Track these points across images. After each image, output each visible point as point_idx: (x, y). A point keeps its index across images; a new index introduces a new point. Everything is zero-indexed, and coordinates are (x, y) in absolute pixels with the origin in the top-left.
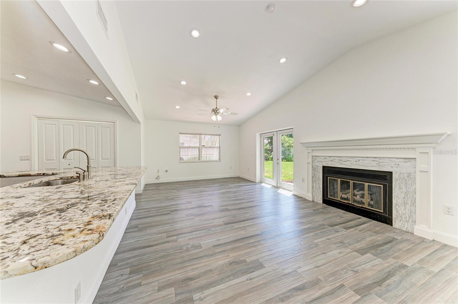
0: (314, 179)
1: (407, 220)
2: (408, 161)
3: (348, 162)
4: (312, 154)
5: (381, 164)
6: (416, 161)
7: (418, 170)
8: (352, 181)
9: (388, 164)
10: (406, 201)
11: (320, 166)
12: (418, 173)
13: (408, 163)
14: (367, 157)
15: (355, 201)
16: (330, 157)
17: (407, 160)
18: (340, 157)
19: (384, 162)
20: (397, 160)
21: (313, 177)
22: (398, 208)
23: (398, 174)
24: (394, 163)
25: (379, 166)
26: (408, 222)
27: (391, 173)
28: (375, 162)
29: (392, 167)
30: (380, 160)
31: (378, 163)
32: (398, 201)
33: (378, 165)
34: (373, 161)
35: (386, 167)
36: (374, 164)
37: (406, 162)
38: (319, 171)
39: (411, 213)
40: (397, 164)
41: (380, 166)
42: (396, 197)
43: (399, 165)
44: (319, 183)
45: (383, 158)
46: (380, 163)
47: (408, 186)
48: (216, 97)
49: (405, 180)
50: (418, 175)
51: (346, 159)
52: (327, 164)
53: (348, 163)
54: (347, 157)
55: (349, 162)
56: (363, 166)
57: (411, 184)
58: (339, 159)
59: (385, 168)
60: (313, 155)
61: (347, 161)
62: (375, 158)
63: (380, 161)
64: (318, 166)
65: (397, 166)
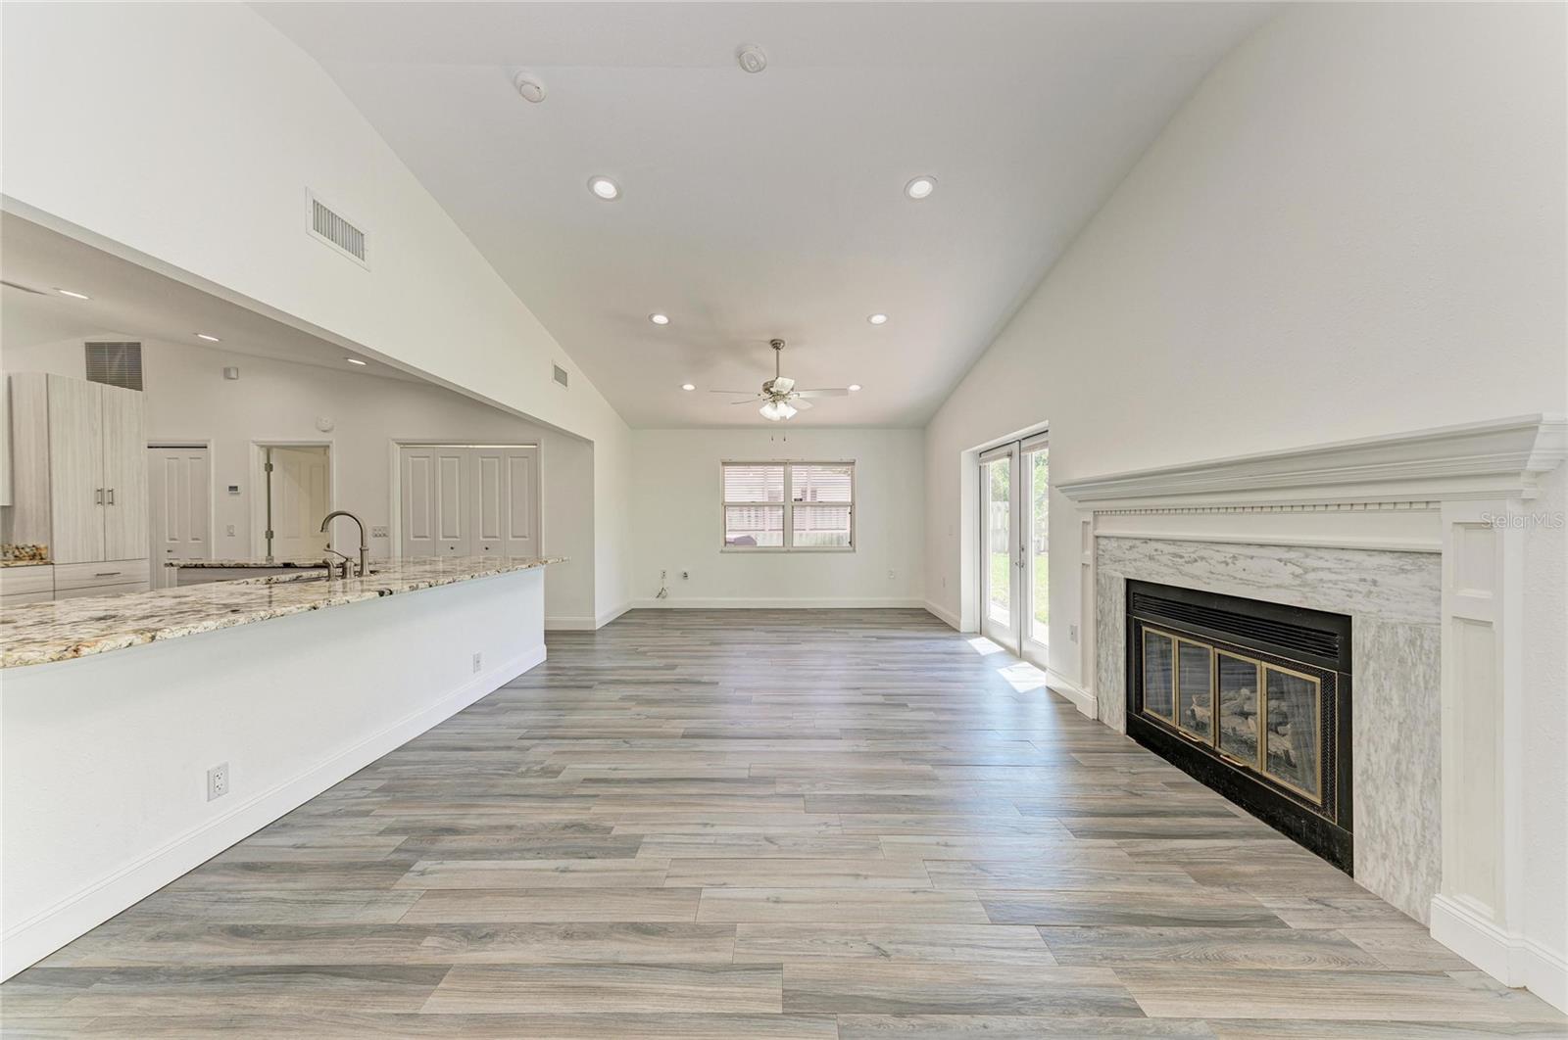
0: (1100, 630)
1: (1408, 862)
2: (1413, 564)
3: (1199, 564)
4: (1095, 529)
5: (1311, 576)
6: (1440, 564)
7: (1447, 611)
8: (1217, 650)
9: (1334, 577)
10: (1403, 767)
11: (1119, 578)
12: (1446, 626)
13: (1409, 576)
14: (1262, 546)
15: (1224, 739)
16: (1147, 540)
17: (1407, 562)
18: (1174, 542)
19: (1322, 569)
20: (1371, 559)
21: (1098, 623)
22: (1374, 794)
23: (1373, 631)
24: (1355, 576)
25: (1300, 585)
26: (1412, 868)
27: (1346, 620)
28: (1290, 568)
29: (1350, 594)
30: (1307, 556)
31: (1299, 571)
32: (1374, 759)
33: (1298, 582)
34: (1280, 560)
35: (1327, 591)
36: (1285, 573)
37: (1403, 570)
38: (1114, 598)
39: (1424, 828)
40: (1369, 577)
41: (1304, 584)
42: (1364, 743)
43: (1375, 583)
44: (1114, 650)
45: (1317, 548)
46: (1306, 573)
47: (1413, 690)
48: (776, 345)
49: (1402, 661)
50: (1451, 641)
51: (1192, 550)
52: (1137, 569)
53: (1199, 568)
54: (1196, 544)
55: (1204, 563)
56: (1245, 582)
57: (1426, 682)
58: (1171, 549)
59: (1325, 594)
60: (1099, 532)
61: (1196, 561)
62: (1290, 547)
63: (1310, 562)
64: (1113, 578)
65: (1370, 592)
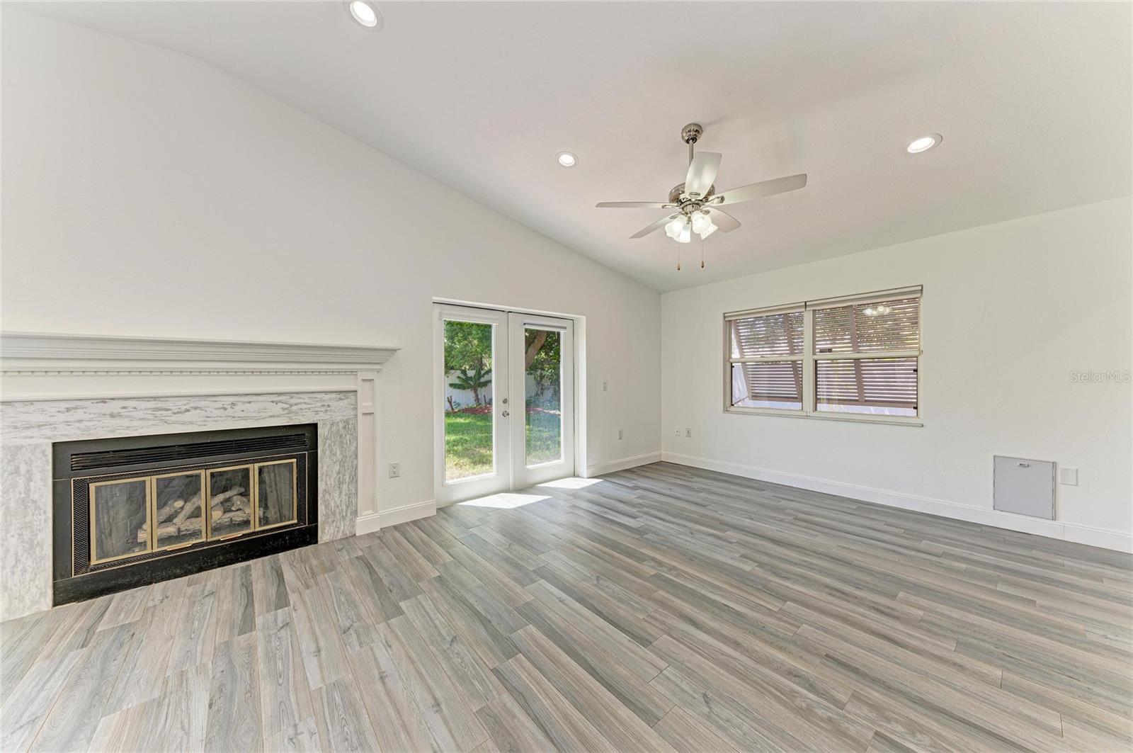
1: (343, 516)
3: (193, 412)
5: (294, 408)
6: (356, 395)
7: (360, 411)
8: (209, 472)
9: (310, 406)
10: (341, 479)
12: (360, 417)
13: (344, 401)
14: (257, 395)
15: (217, 529)
16: (104, 401)
17: (342, 396)
18: (155, 398)
19: (301, 403)
20: (326, 396)
22: (328, 498)
23: (328, 427)
24: (319, 404)
25: (288, 414)
27: (315, 425)
28: (280, 405)
29: (317, 413)
30: (292, 398)
31: (287, 406)
32: (328, 483)
33: (286, 411)
34: (273, 402)
35: (305, 414)
36: (277, 409)
37: (340, 399)
38: (23, 468)
39: (349, 498)
40: (326, 404)
41: (290, 413)
42: (324, 478)
43: (329, 406)
45: (298, 393)
46: (291, 406)
47: (345, 446)
49: (341, 436)
50: (361, 422)
51: (185, 402)
53: (192, 416)
54: (189, 398)
55: (197, 411)
56: (245, 418)
57: (350, 441)
58: (153, 404)
59: (303, 415)
61: (188, 411)
62: (280, 394)
63: (293, 401)
65: (327, 410)
